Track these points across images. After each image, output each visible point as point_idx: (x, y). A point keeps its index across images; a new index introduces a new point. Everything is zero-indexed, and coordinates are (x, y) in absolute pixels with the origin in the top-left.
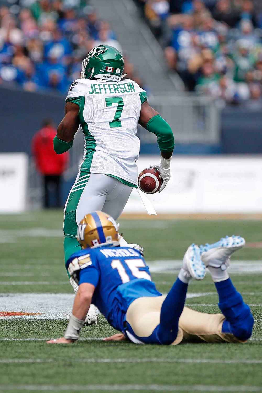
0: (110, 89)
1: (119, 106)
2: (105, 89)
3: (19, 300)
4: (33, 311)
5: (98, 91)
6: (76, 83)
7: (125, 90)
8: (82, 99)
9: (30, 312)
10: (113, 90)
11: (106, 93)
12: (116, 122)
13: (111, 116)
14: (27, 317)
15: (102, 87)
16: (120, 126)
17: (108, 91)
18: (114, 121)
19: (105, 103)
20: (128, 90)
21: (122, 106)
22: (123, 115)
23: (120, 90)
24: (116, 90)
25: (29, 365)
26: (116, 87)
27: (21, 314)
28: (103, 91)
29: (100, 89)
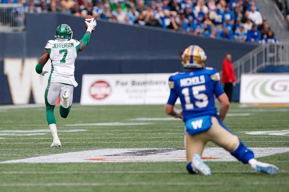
0: (62, 46)
1: (65, 54)
2: (60, 46)
3: (209, 151)
4: (217, 157)
5: (57, 47)
6: (48, 42)
7: (69, 46)
8: (50, 50)
9: (215, 158)
10: (63, 47)
11: (60, 48)
12: (63, 61)
13: (61, 58)
14: (213, 160)
15: (59, 45)
16: (65, 62)
17: (61, 47)
18: (62, 60)
19: (59, 52)
20: (70, 46)
21: (67, 54)
22: (67, 57)
23: (67, 46)
24: (65, 46)
25: (215, 186)
26: (65, 45)
27: (210, 158)
28: (59, 47)
29: (58, 46)
